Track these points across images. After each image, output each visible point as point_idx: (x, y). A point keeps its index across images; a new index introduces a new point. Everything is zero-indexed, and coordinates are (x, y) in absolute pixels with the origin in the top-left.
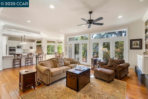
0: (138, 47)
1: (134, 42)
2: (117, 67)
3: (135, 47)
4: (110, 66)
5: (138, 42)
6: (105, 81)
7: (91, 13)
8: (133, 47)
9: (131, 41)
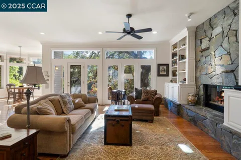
0: (165, 73)
1: (161, 67)
2: (154, 100)
3: (163, 73)
4: (144, 100)
5: (165, 67)
6: (146, 121)
7: (129, 16)
8: (161, 73)
9: (159, 65)
